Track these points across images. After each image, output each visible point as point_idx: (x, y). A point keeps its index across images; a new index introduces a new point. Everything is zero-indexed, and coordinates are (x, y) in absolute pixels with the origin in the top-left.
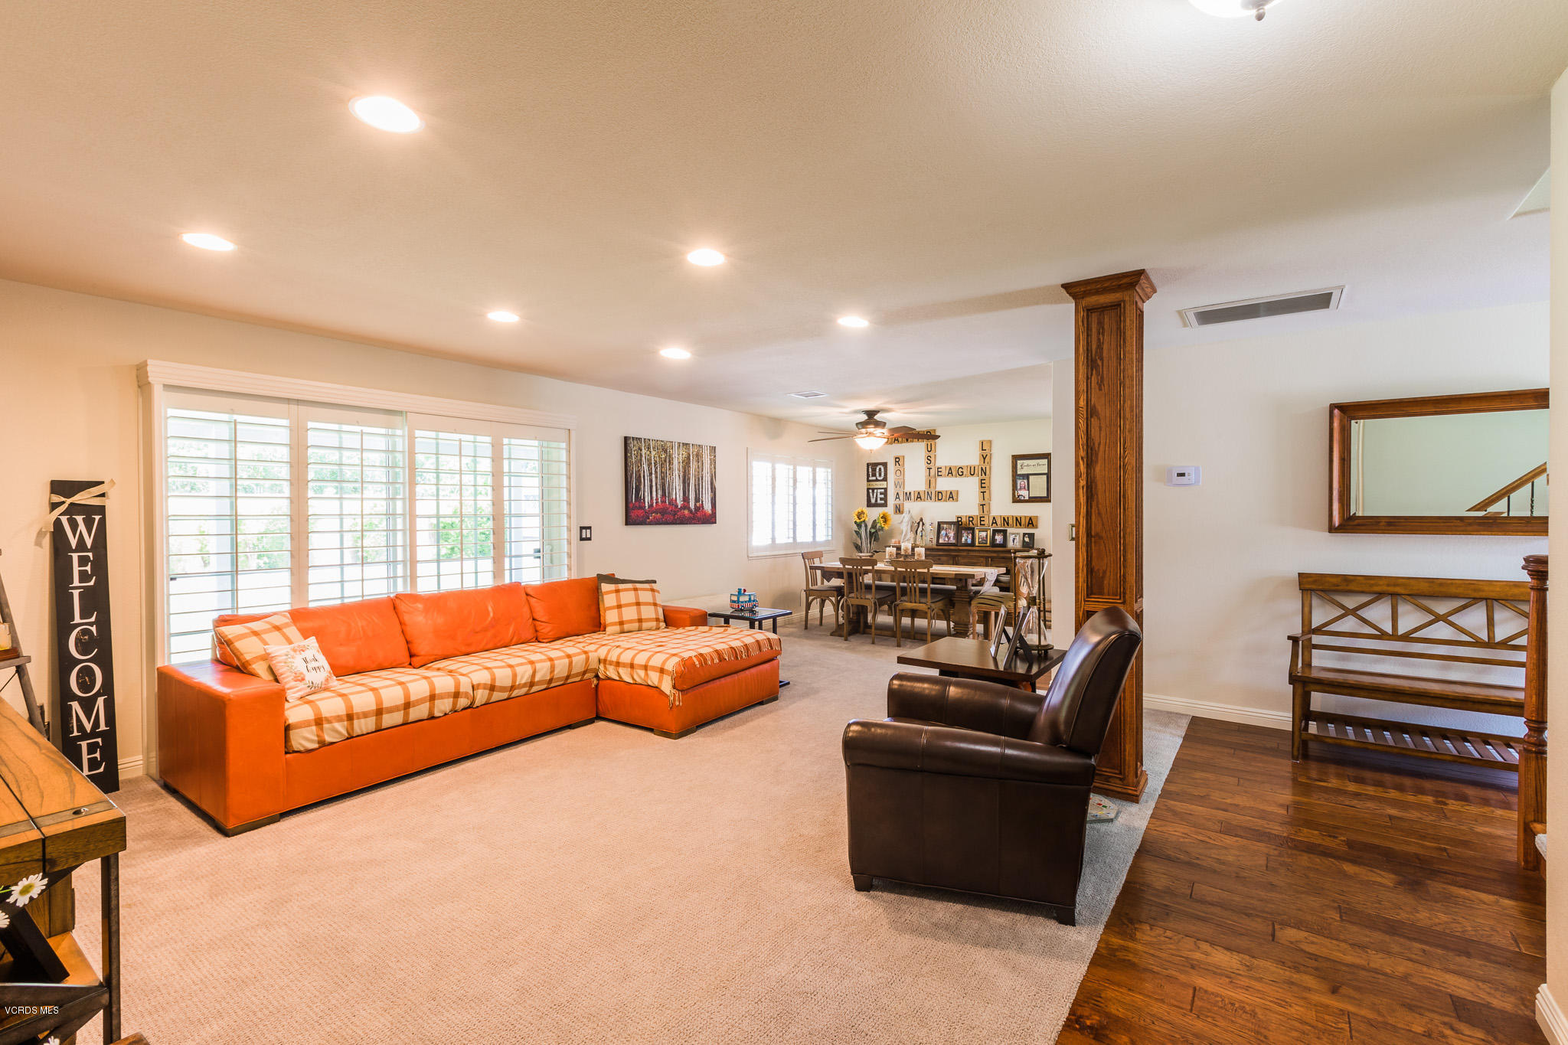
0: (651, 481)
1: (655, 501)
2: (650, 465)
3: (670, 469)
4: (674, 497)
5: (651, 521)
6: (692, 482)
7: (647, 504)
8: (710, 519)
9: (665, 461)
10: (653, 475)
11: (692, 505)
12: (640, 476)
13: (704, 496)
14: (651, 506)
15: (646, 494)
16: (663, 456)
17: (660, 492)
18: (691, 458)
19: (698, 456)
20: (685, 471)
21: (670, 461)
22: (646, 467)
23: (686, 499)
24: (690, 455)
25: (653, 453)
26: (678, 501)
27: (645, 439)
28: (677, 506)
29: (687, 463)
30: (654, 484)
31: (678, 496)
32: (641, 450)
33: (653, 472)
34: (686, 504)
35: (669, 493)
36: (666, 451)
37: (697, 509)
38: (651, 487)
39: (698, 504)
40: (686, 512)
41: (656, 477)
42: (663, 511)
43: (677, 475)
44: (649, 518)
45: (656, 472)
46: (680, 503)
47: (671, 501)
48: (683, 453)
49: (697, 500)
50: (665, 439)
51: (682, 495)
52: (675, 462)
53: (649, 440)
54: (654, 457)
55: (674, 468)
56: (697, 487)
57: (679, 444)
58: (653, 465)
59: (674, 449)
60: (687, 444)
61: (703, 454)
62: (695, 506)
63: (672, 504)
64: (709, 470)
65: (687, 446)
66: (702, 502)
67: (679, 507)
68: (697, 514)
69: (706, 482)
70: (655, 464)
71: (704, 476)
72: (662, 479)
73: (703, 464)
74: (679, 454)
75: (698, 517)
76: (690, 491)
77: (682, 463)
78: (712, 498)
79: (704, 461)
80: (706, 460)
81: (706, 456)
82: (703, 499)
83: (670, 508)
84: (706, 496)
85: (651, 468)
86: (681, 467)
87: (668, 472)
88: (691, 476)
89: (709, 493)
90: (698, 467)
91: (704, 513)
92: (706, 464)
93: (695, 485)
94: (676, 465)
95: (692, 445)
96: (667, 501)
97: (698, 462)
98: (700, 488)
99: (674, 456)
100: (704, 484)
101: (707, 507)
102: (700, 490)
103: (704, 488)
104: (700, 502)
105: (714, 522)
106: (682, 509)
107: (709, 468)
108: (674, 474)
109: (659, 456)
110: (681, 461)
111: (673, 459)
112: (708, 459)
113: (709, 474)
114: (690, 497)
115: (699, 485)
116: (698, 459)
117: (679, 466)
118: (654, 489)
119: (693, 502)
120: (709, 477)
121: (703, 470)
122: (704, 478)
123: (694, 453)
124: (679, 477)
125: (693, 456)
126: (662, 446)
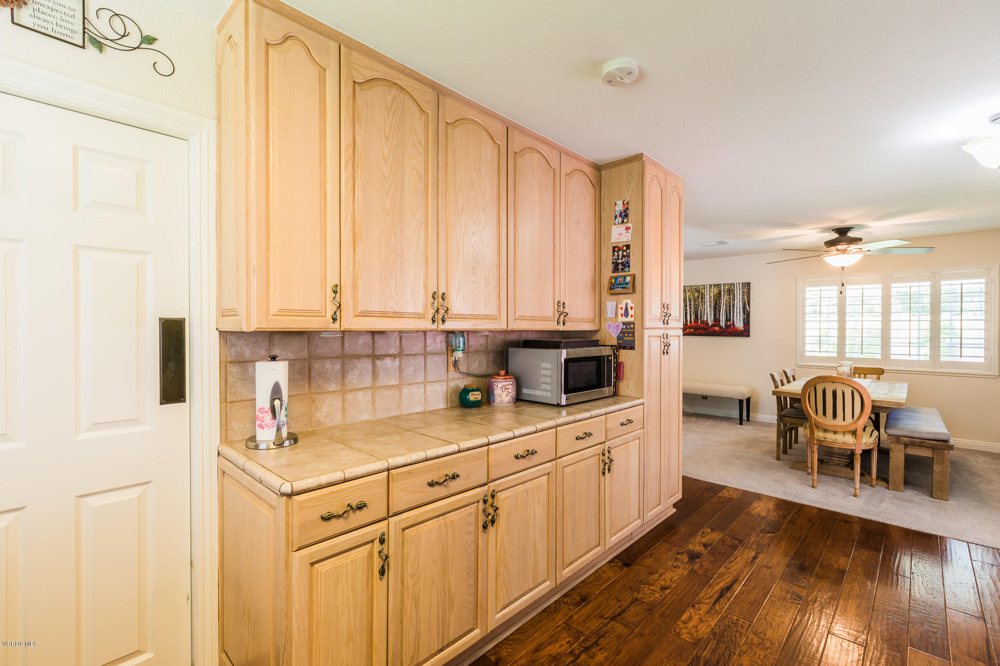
1: (689, 322)
3: (702, 302)
4: (705, 319)
5: (687, 333)
6: (723, 309)
8: (745, 333)
9: (698, 297)
10: (688, 307)
11: (723, 323)
13: (735, 317)
16: (697, 295)
17: (693, 317)
18: (722, 293)
19: (730, 291)
20: (716, 302)
21: (702, 298)
23: (717, 320)
24: (721, 291)
25: (688, 294)
26: (709, 322)
28: (708, 324)
29: (718, 296)
30: (688, 312)
31: (709, 318)
33: (688, 305)
34: (717, 323)
35: (701, 317)
36: (699, 292)
37: (726, 326)
39: (729, 323)
40: (717, 328)
41: (690, 308)
42: (696, 328)
43: (708, 305)
45: (690, 305)
46: (710, 323)
47: (703, 322)
48: (715, 291)
49: (727, 320)
50: (698, 284)
51: (712, 317)
52: (707, 297)
54: (689, 296)
55: (706, 301)
56: (728, 312)
57: (711, 286)
58: (688, 300)
59: (706, 289)
60: (717, 285)
61: (736, 289)
62: (725, 324)
63: (704, 323)
64: (741, 300)
65: (718, 286)
66: (733, 321)
67: (710, 325)
68: (730, 330)
69: (738, 308)
70: (689, 300)
71: (736, 303)
72: (695, 308)
73: (734, 296)
74: (710, 292)
75: (730, 331)
76: (721, 314)
77: (714, 297)
78: (745, 318)
79: (736, 294)
80: (738, 293)
81: (738, 291)
82: (735, 320)
83: (702, 325)
84: (738, 318)
85: (687, 303)
86: (712, 300)
87: (700, 304)
88: (722, 305)
89: (741, 315)
90: (730, 298)
91: (737, 329)
92: (738, 296)
93: (726, 311)
94: (708, 299)
95: (724, 284)
96: (699, 322)
97: (730, 295)
98: (732, 312)
99: (706, 294)
100: (735, 309)
101: (739, 325)
102: (732, 313)
103: (735, 312)
104: (732, 322)
105: (748, 336)
106: (713, 326)
107: (741, 298)
108: (706, 305)
109: (693, 295)
110: (712, 296)
111: (705, 296)
112: (741, 292)
113: (741, 302)
114: (721, 319)
115: (730, 310)
116: (730, 293)
117: (711, 300)
118: (688, 315)
119: (724, 322)
120: (741, 305)
121: (734, 300)
122: (735, 305)
123: (726, 290)
124: (711, 306)
125: (724, 292)
126: (696, 289)
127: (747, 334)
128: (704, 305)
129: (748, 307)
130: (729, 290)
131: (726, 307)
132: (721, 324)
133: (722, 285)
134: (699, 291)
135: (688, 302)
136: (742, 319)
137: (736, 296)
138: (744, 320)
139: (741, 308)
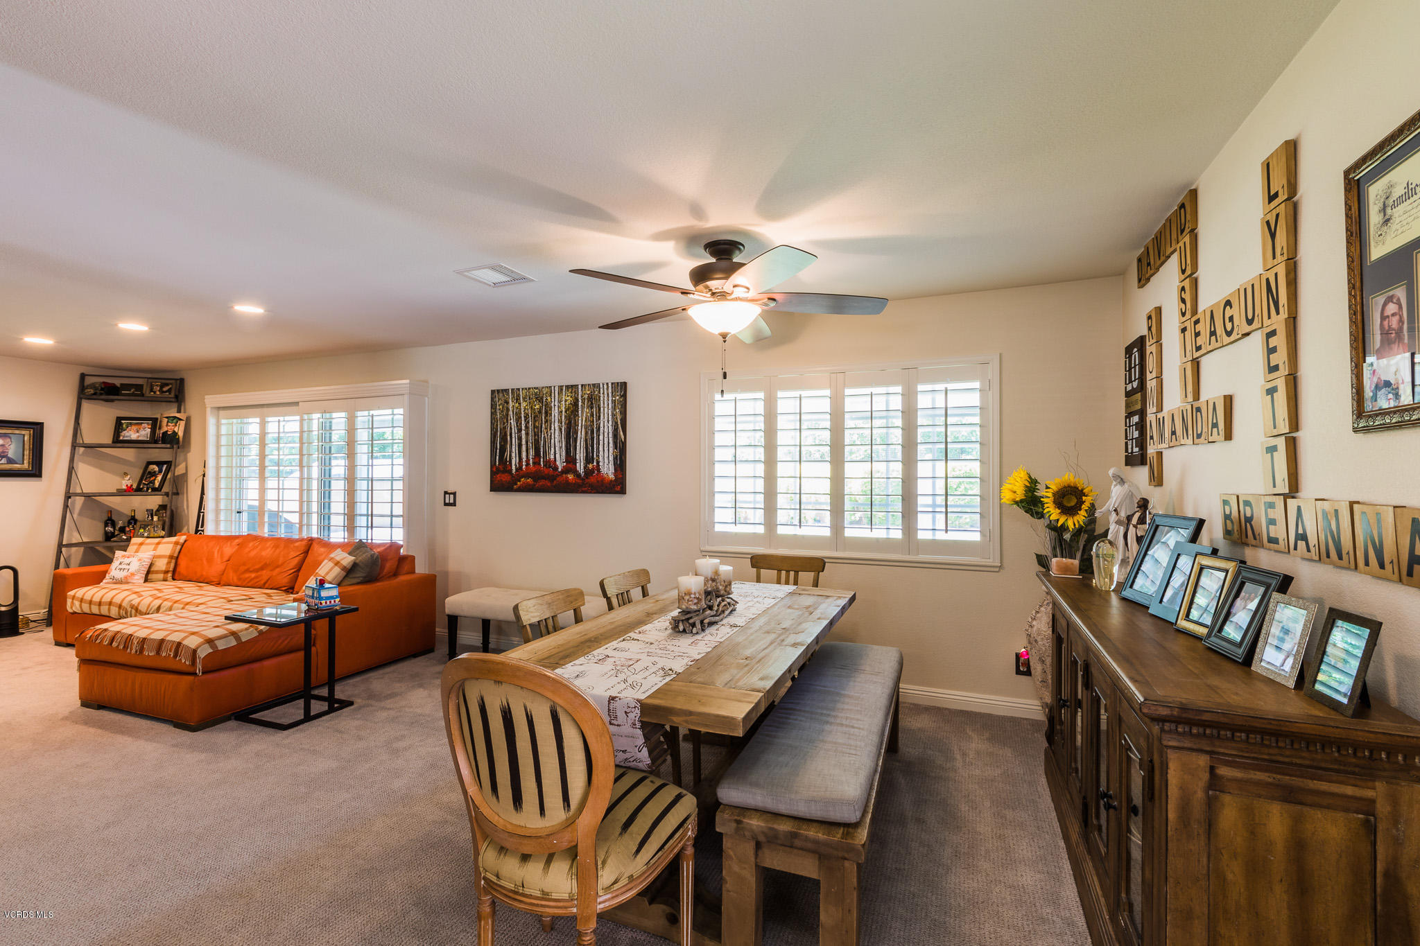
0: (520, 439)
1: (525, 464)
2: (518, 420)
3: (546, 422)
4: (552, 457)
5: (519, 487)
6: (581, 435)
7: (514, 467)
8: (617, 486)
9: (540, 412)
10: (523, 432)
11: (580, 467)
12: (506, 435)
13: (601, 453)
14: (519, 469)
15: (513, 455)
16: (537, 407)
17: (532, 453)
18: (580, 404)
19: (593, 401)
20: (570, 422)
21: (546, 413)
22: (513, 422)
23: (571, 460)
24: (577, 400)
25: (524, 404)
26: (558, 463)
27: (513, 390)
28: (556, 468)
29: (573, 410)
30: (524, 442)
31: (558, 456)
32: (508, 403)
33: (523, 428)
34: (570, 465)
35: (545, 452)
36: (540, 400)
37: (588, 473)
38: (520, 446)
39: (590, 466)
40: (571, 477)
41: (527, 434)
42: (536, 476)
43: (557, 428)
44: (516, 484)
45: (527, 427)
46: (560, 465)
47: (548, 463)
48: (567, 398)
49: (589, 459)
50: (540, 385)
51: (564, 454)
52: (555, 412)
53: (519, 389)
54: (525, 409)
55: (553, 420)
56: (589, 442)
57: (561, 388)
58: (523, 418)
59: (553, 395)
60: (572, 386)
61: (602, 395)
62: (585, 468)
63: (550, 467)
64: (610, 417)
65: (572, 388)
66: (598, 462)
67: (560, 470)
68: (592, 480)
69: (606, 434)
70: (526, 418)
71: (602, 425)
72: (535, 435)
73: (600, 409)
74: (560, 402)
75: (592, 484)
76: (578, 448)
77: (566, 412)
78: (617, 456)
79: (602, 405)
80: (606, 405)
81: (606, 398)
82: (601, 459)
83: (546, 471)
84: (606, 455)
85: (521, 424)
86: (563, 417)
87: (543, 426)
88: (580, 428)
89: (611, 450)
90: (592, 415)
91: (603, 479)
92: (606, 409)
93: (586, 440)
94: (556, 415)
95: (582, 385)
96: (542, 463)
97: (592, 408)
98: (595, 443)
99: (553, 405)
100: (601, 437)
101: (608, 469)
102: (595, 446)
103: (601, 442)
104: (595, 464)
105: (623, 491)
106: (566, 471)
107: (610, 414)
108: (553, 428)
109: (532, 408)
110: (564, 410)
111: (551, 410)
112: (610, 402)
113: (610, 422)
114: (578, 457)
115: (592, 439)
116: (592, 403)
117: (561, 417)
118: (524, 448)
119: (582, 464)
120: (610, 427)
121: (599, 419)
122: (601, 429)
123: (586, 396)
124: (561, 429)
125: (583, 400)
126: (536, 394)
127: (618, 488)
128: (550, 429)
129: (622, 433)
130: (591, 398)
131: (586, 433)
132: (578, 468)
133: (580, 387)
134: (542, 398)
135: (523, 422)
136: (611, 458)
137: (602, 409)
138: (615, 459)
139: (611, 435)
